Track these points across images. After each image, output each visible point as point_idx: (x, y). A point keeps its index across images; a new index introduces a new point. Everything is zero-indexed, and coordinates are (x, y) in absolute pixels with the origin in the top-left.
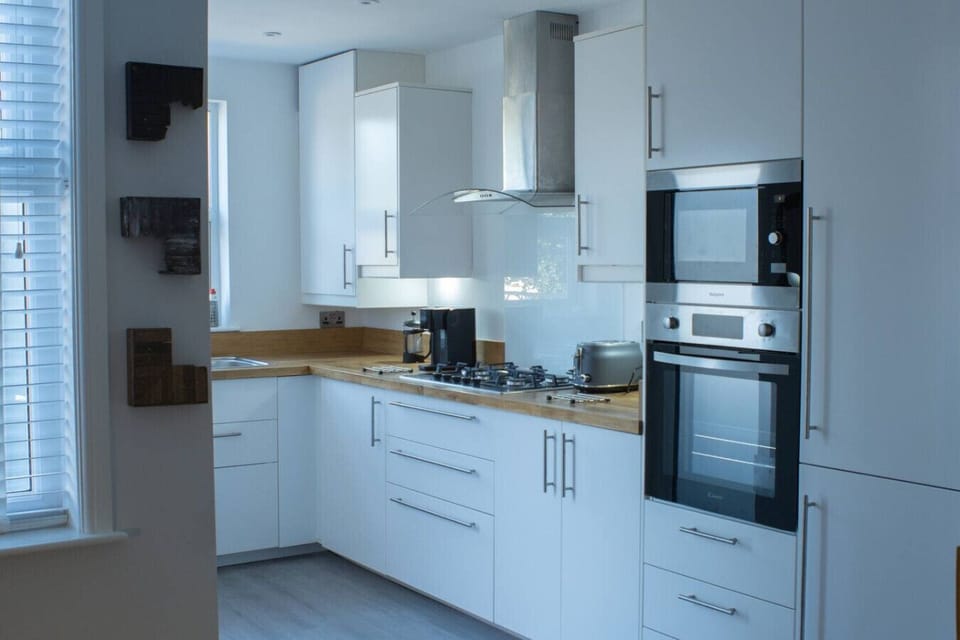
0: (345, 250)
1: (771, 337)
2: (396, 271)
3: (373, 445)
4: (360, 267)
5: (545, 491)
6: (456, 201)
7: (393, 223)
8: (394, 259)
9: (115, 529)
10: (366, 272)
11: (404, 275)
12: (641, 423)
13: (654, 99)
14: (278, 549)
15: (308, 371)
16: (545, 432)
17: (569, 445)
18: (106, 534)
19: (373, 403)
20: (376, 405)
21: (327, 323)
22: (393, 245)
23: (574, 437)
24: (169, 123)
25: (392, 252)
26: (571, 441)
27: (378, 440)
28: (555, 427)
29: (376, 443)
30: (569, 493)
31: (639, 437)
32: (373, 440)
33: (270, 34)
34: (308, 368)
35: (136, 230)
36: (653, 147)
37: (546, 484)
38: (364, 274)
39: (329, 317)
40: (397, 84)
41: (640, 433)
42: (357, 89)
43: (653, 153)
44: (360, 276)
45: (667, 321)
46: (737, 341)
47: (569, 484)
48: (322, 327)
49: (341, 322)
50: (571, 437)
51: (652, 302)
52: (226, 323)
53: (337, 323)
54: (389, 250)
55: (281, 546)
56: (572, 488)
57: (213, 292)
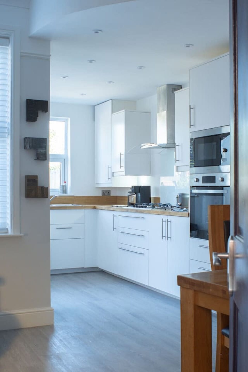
0: (108, 167)
1: (223, 182)
2: (124, 173)
3: (114, 230)
4: (113, 173)
5: (162, 239)
6: (142, 148)
7: (123, 157)
8: (123, 169)
9: (20, 233)
10: (115, 174)
11: (126, 175)
12: (189, 213)
13: (191, 109)
16: (163, 219)
17: (169, 223)
18: (18, 234)
19: (114, 216)
20: (115, 217)
21: (104, 194)
22: (123, 165)
23: (171, 220)
24: (38, 117)
25: (122, 167)
26: (170, 222)
27: (115, 229)
28: (165, 218)
29: (115, 230)
30: (169, 239)
31: (188, 218)
33: (82, 94)
34: (95, 207)
35: (28, 147)
36: (191, 124)
37: (163, 237)
38: (114, 175)
39: (105, 192)
40: (124, 110)
41: (189, 217)
42: (112, 113)
43: (191, 126)
44: (113, 176)
45: (195, 180)
46: (214, 184)
47: (169, 236)
48: (102, 195)
49: (109, 194)
50: (170, 221)
51: (191, 174)
52: (69, 193)
53: (108, 194)
54: (121, 166)
55: (85, 267)
56: (170, 237)
57: (65, 182)
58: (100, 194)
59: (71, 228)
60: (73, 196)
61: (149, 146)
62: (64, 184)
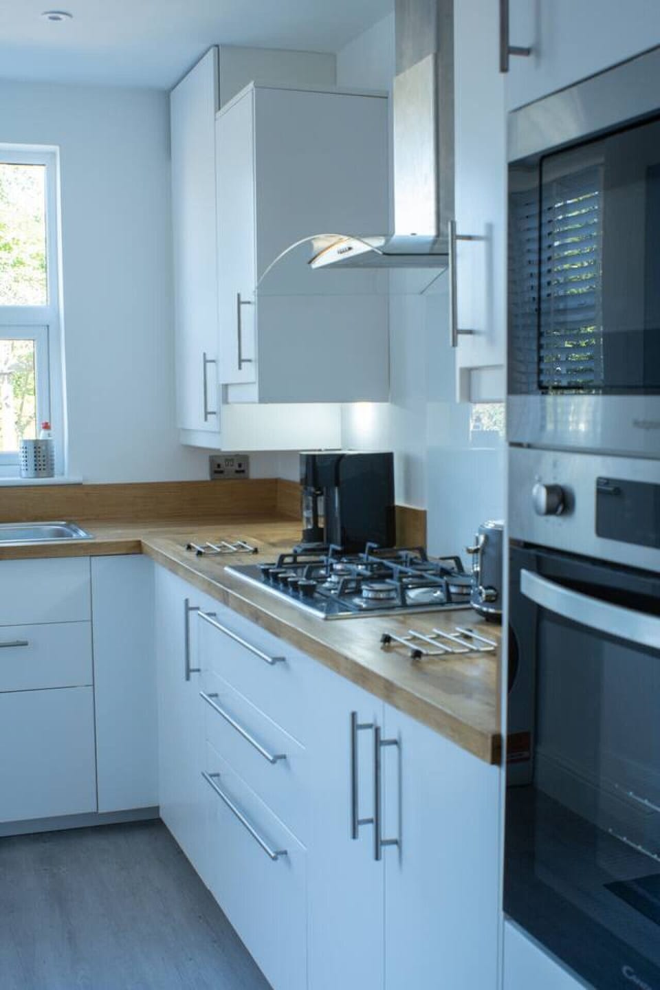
0: (206, 361)
2: (254, 392)
3: (188, 678)
4: (226, 386)
5: (354, 836)
7: (249, 313)
8: (250, 372)
10: (231, 394)
12: (496, 739)
14: (95, 814)
15: (137, 548)
16: (354, 715)
19: (187, 609)
20: (192, 612)
21: (222, 472)
22: (250, 351)
25: (249, 361)
26: (395, 742)
27: (197, 671)
29: (192, 674)
30: (389, 852)
31: (495, 768)
32: (189, 671)
33: (55, 16)
34: (140, 543)
36: (514, 42)
37: (355, 823)
38: (230, 400)
39: (223, 463)
40: (252, 84)
41: (496, 760)
43: (514, 60)
44: (225, 400)
45: (542, 496)
47: (389, 832)
48: (213, 479)
49: (243, 471)
50: (394, 737)
51: (519, 445)
52: (67, 471)
53: (237, 472)
54: (243, 357)
55: (100, 811)
56: (396, 842)
57: (46, 426)
58: (202, 473)
59: (25, 644)
60: (78, 485)
61: (341, 252)
62: (42, 435)
